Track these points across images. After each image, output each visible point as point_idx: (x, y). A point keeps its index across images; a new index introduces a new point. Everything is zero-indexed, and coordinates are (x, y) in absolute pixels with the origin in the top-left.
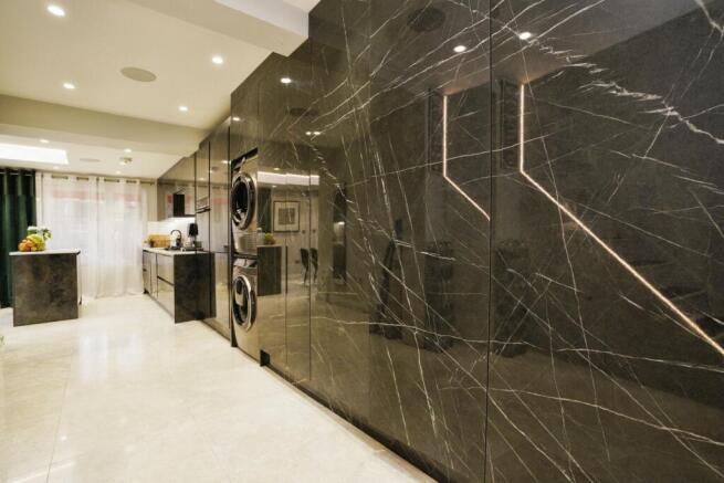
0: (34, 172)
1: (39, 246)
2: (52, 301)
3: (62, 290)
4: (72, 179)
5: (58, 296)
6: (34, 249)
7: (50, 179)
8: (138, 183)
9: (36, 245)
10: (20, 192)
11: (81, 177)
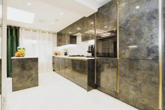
0: (19, 28)
1: (23, 55)
2: (28, 79)
3: (32, 74)
4: (31, 31)
5: (31, 77)
6: (21, 56)
7: (24, 30)
8: (52, 33)
9: (22, 54)
10: (14, 35)
11: (35, 31)
